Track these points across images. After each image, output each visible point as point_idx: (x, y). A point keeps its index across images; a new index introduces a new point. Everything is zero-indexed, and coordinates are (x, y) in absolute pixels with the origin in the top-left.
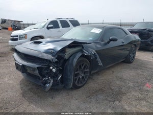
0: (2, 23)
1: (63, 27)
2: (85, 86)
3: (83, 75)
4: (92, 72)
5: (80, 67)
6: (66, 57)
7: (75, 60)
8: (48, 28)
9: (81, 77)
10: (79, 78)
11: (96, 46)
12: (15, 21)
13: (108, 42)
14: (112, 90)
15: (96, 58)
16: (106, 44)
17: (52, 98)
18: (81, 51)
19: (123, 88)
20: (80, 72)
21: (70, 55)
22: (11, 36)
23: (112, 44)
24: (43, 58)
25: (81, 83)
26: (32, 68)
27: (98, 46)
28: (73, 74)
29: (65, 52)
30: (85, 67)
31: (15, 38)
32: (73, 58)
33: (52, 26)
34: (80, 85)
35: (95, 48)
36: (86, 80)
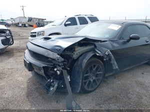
0: (28, 21)
1: (81, 24)
2: (96, 91)
3: (94, 78)
4: (107, 75)
5: (91, 69)
6: (75, 56)
7: (85, 61)
8: (66, 25)
9: (92, 81)
10: (90, 81)
11: (112, 45)
12: (39, 19)
13: (128, 41)
14: (129, 99)
15: (110, 59)
16: (125, 43)
17: (57, 102)
18: (93, 50)
19: (144, 98)
20: (91, 75)
21: (79, 55)
22: (31, 33)
23: (133, 43)
24: (48, 56)
25: (92, 87)
26: (37, 67)
27: (115, 45)
28: (81, 77)
29: (74, 51)
30: (97, 69)
31: (34, 34)
32: (83, 59)
33: (69, 22)
34: (90, 89)
35: (111, 47)
36: (98, 84)
